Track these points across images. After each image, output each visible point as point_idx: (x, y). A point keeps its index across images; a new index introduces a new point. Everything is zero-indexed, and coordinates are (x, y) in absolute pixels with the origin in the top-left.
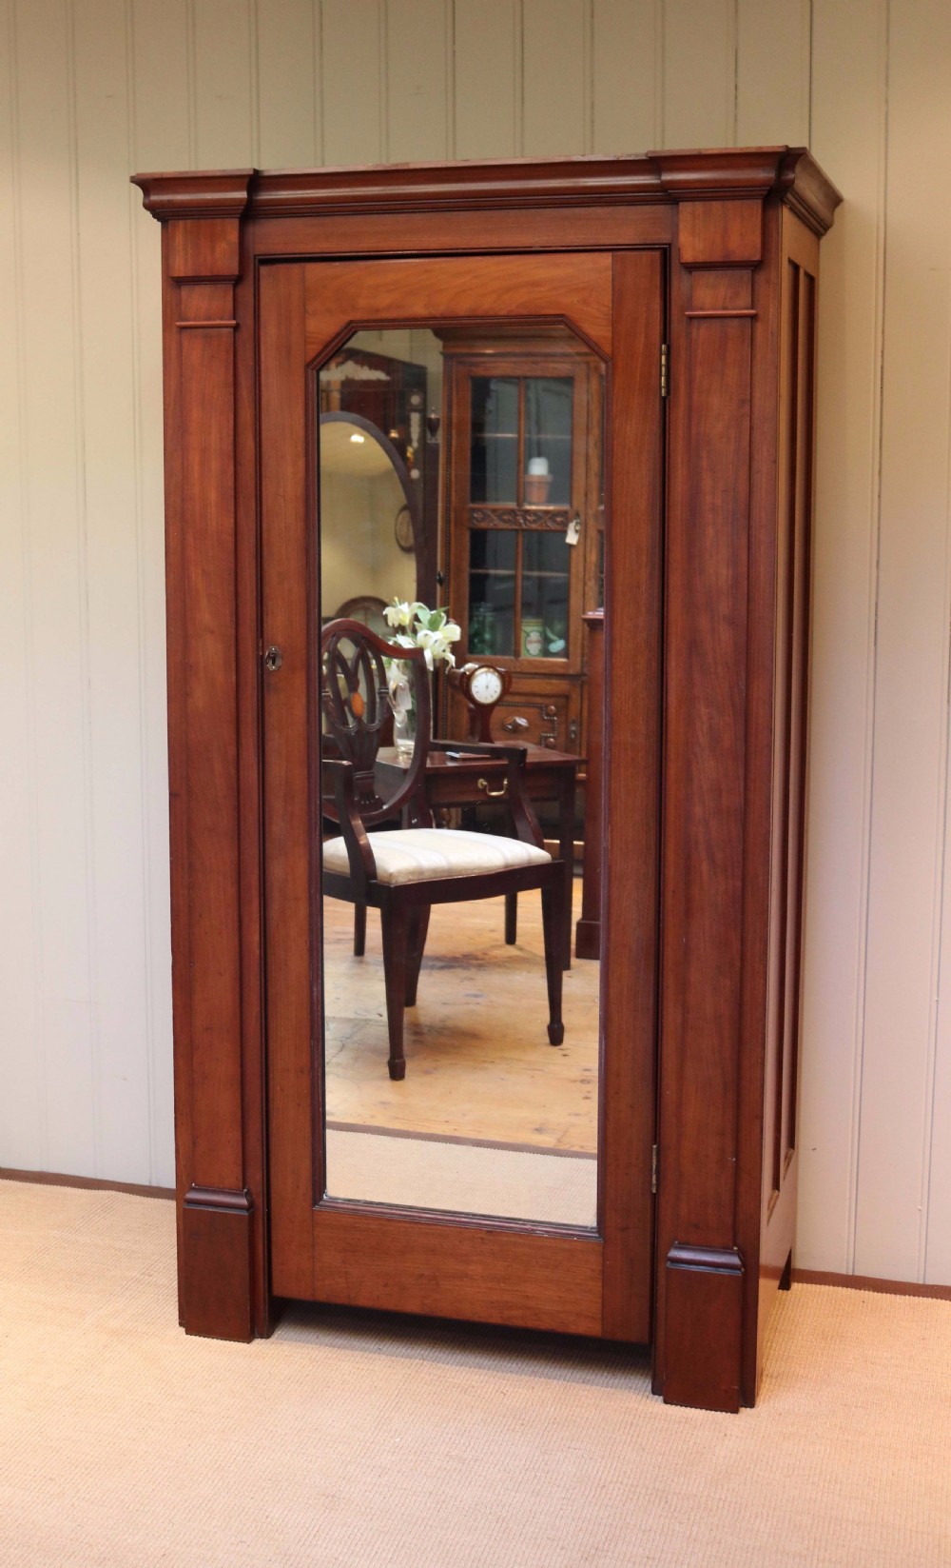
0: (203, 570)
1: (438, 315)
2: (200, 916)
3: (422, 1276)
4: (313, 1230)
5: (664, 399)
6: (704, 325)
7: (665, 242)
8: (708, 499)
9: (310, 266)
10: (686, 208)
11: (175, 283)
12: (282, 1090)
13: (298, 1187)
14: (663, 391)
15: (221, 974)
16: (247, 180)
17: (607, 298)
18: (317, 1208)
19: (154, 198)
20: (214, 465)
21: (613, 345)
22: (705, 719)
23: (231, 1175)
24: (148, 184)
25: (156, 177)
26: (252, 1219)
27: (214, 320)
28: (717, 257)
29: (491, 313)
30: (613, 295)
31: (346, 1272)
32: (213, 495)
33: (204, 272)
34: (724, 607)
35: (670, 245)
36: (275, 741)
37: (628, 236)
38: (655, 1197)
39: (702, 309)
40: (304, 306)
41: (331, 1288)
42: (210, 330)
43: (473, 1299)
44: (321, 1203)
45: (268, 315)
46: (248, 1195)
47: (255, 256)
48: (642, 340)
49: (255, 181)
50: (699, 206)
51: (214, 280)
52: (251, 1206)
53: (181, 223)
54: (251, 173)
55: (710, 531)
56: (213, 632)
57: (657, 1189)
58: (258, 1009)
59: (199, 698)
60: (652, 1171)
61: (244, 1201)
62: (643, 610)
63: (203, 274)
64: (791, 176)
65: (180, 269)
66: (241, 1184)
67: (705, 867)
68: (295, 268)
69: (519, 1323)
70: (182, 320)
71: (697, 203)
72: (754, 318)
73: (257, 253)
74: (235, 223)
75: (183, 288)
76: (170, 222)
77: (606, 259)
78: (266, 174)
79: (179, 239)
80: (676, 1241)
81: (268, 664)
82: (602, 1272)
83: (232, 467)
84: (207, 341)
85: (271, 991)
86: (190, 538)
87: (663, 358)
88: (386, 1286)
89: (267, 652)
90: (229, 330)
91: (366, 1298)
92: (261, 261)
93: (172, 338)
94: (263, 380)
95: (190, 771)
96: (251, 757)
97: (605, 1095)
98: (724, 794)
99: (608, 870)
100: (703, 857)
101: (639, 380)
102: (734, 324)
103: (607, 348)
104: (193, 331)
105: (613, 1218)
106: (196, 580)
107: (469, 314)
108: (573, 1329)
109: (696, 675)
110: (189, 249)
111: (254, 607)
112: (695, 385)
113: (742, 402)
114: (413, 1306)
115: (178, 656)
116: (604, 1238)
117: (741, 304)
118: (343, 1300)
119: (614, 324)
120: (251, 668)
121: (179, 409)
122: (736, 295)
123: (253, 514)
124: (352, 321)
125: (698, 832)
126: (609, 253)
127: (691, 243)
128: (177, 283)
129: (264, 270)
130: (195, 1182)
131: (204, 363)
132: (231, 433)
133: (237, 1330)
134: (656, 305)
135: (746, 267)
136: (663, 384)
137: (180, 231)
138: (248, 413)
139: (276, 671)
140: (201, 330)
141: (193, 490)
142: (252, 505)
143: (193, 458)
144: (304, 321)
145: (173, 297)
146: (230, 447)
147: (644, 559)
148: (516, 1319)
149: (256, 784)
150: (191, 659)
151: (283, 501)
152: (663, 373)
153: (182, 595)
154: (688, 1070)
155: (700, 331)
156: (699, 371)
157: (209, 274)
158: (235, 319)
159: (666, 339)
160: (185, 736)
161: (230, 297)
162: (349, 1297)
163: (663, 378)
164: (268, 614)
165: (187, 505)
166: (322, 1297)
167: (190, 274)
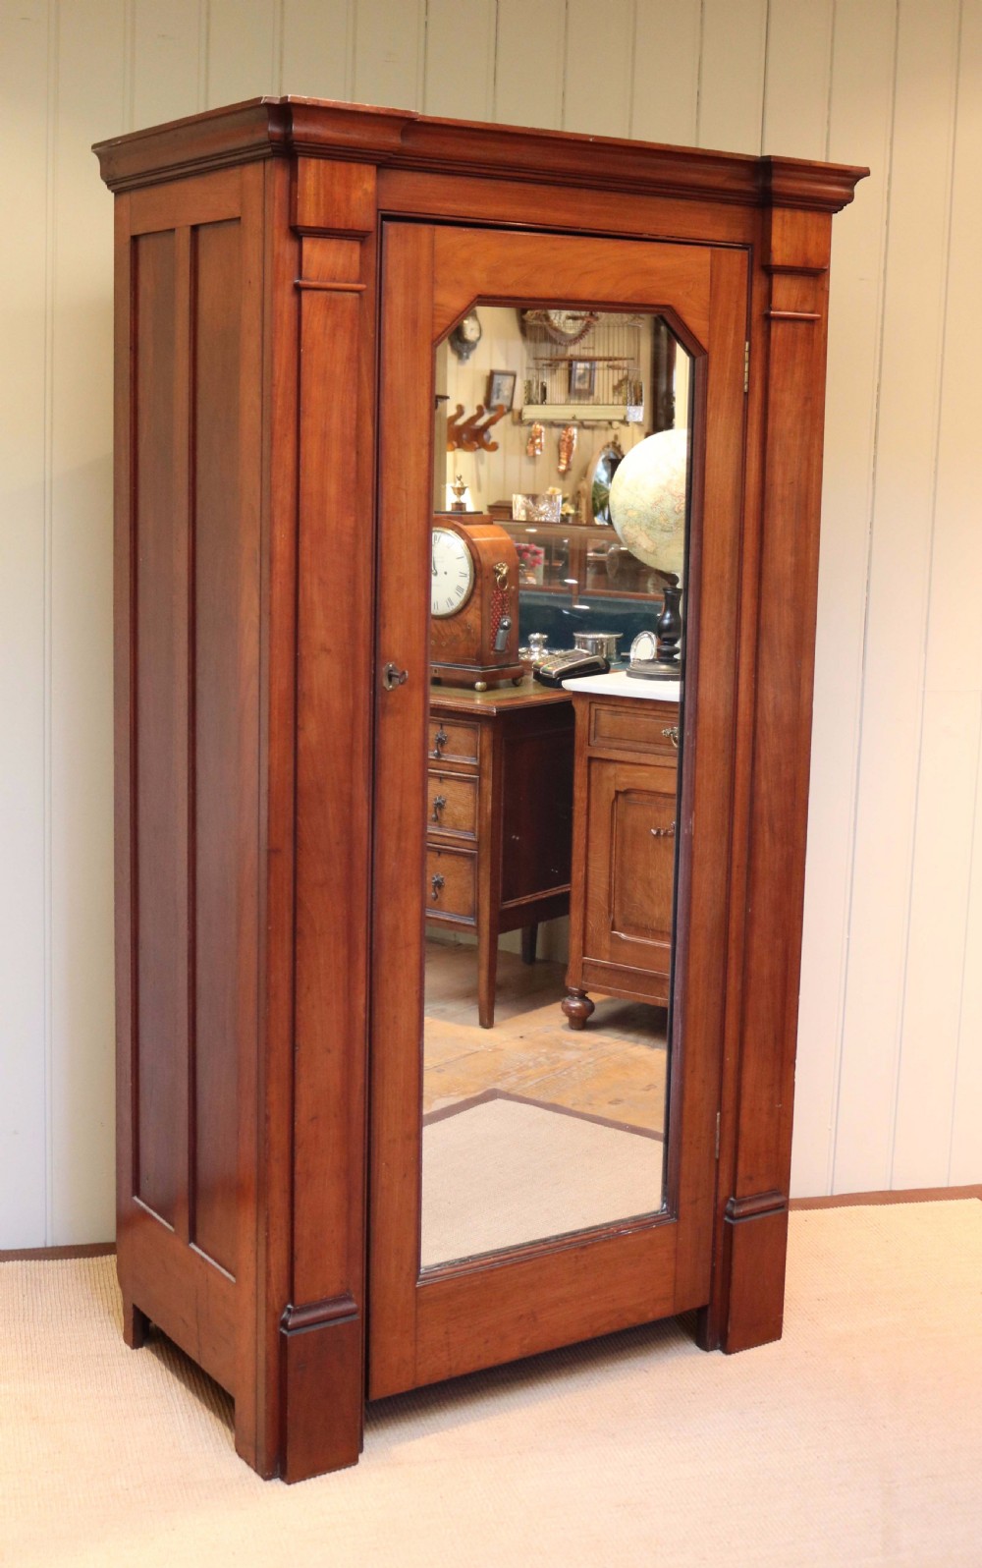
0: (321, 580)
1: (562, 297)
2: (308, 988)
3: (521, 1317)
4: (417, 1310)
5: (746, 394)
6: (781, 325)
7: (749, 242)
8: (779, 490)
9: (439, 230)
10: (777, 212)
11: (292, 234)
12: (387, 1164)
13: (401, 1268)
14: (746, 387)
15: (329, 1051)
16: (402, 123)
17: (704, 291)
18: (419, 1284)
20: (335, 455)
21: (709, 338)
22: (771, 697)
23: (335, 1280)
27: (339, 282)
28: (798, 263)
29: (608, 299)
30: (710, 289)
31: (449, 1344)
32: (333, 489)
33: (339, 224)
34: (787, 593)
35: (751, 245)
36: (389, 771)
37: (719, 233)
38: (718, 1161)
39: (780, 310)
40: (434, 273)
41: (434, 1367)
42: (334, 294)
43: (565, 1325)
44: (421, 1277)
45: (395, 280)
47: (379, 210)
48: (733, 338)
50: (788, 214)
52: (359, 1307)
53: (313, 162)
56: (328, 651)
57: (720, 1157)
58: (362, 1081)
59: (311, 731)
60: (717, 1138)
61: (352, 1305)
62: (725, 598)
63: (336, 227)
65: (311, 217)
66: (345, 1286)
67: (767, 836)
68: (425, 229)
69: (608, 1329)
70: (301, 278)
72: (811, 321)
73: (381, 207)
74: (375, 171)
75: (307, 239)
77: (705, 254)
79: (309, 182)
80: (732, 1199)
81: (385, 683)
82: (676, 1251)
83: (354, 455)
84: (330, 306)
85: (378, 1056)
86: (306, 541)
87: (747, 355)
88: (487, 1342)
89: (384, 670)
90: (356, 295)
91: (468, 1363)
92: (388, 217)
93: (285, 299)
94: (386, 355)
95: (299, 818)
96: (361, 792)
97: (682, 1077)
98: (783, 767)
99: (691, 856)
100: (766, 829)
101: (728, 374)
102: (802, 326)
103: (704, 342)
104: (316, 293)
105: (685, 1195)
106: (312, 591)
107: (590, 298)
108: (651, 1316)
109: (765, 657)
110: (322, 191)
111: (368, 619)
112: (772, 382)
113: (807, 399)
114: (512, 1352)
115: (283, 682)
116: (677, 1217)
117: (808, 307)
118: (444, 1376)
119: (711, 319)
120: (364, 690)
121: (292, 384)
122: (804, 299)
123: (369, 511)
124: (479, 296)
125: (763, 805)
126: (709, 248)
127: (782, 250)
128: (297, 233)
129: (391, 228)
130: (293, 1304)
131: (327, 332)
132: (355, 416)
133: (346, 1454)
134: (744, 303)
135: (814, 274)
136: (746, 380)
137: (311, 171)
138: (368, 394)
139: (392, 690)
140: (325, 293)
141: (310, 483)
142: (369, 500)
143: (311, 447)
144: (432, 291)
145: (287, 248)
146: (353, 433)
147: (728, 548)
148: (603, 1326)
149: (365, 824)
150: (304, 685)
151: (404, 496)
152: (746, 369)
153: (289, 610)
154: (750, 1034)
155: (778, 331)
156: (775, 370)
157: (343, 227)
158: (365, 283)
159: (749, 337)
160: (290, 779)
161: (356, 256)
162: (450, 1369)
163: (746, 374)
164: (385, 626)
165: (305, 502)
166: (424, 1381)
167: (321, 223)
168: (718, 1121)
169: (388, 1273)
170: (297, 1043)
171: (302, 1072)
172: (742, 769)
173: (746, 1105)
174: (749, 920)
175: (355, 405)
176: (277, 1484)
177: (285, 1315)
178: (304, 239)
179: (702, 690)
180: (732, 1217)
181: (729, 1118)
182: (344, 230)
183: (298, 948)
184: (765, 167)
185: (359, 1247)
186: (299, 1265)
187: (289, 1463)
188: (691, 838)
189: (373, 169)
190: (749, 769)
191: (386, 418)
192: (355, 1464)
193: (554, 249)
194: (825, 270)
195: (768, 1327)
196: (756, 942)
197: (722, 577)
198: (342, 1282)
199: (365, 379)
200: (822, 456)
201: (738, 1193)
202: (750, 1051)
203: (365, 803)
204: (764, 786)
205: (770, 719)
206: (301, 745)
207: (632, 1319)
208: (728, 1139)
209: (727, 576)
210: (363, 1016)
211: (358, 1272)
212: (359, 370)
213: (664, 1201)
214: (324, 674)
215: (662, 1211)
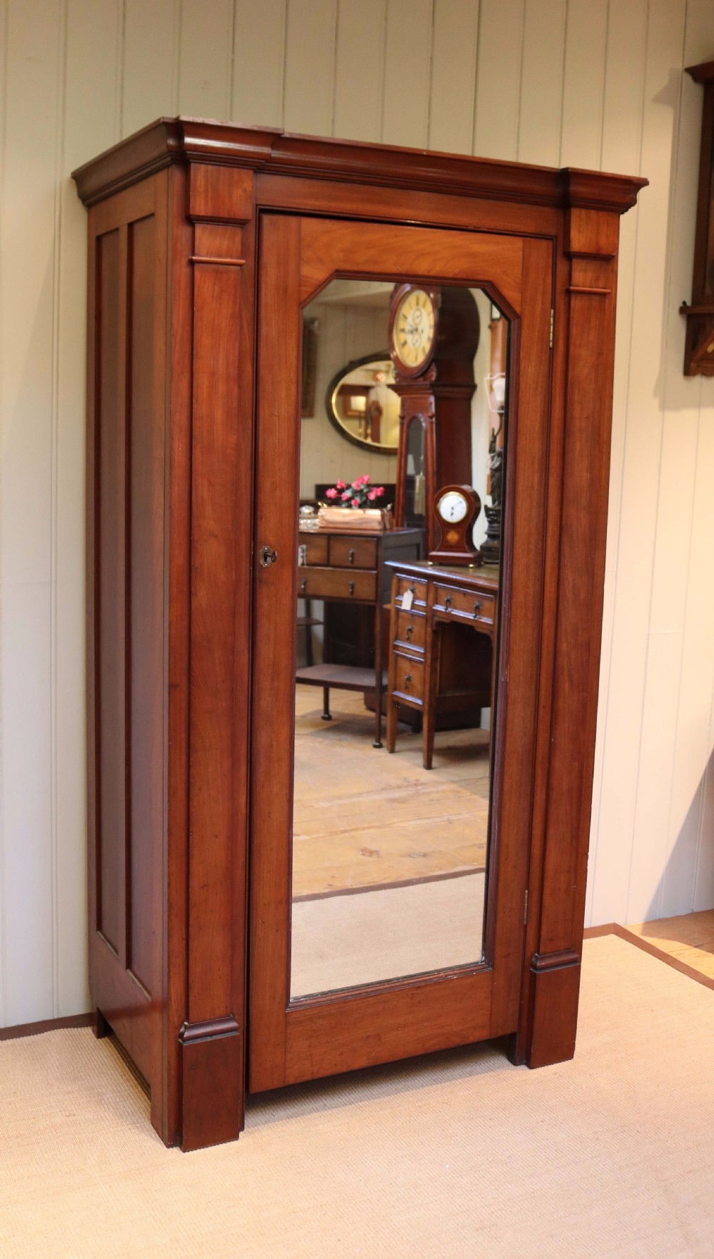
0: (210, 482)
1: (403, 272)
2: (200, 789)
3: (368, 1037)
4: (286, 1030)
5: (552, 349)
6: (578, 298)
7: (553, 234)
8: (577, 422)
9: (305, 221)
10: (575, 212)
12: (262, 922)
13: (274, 999)
14: (551, 344)
15: (216, 836)
16: (274, 138)
17: (518, 271)
18: (288, 1010)
19: (189, 140)
20: (221, 388)
21: (522, 306)
22: (571, 579)
23: (222, 1004)
27: (225, 258)
28: (592, 250)
29: (440, 275)
30: (523, 270)
31: (311, 1055)
32: (219, 415)
33: (224, 214)
34: (584, 500)
35: (556, 237)
36: (265, 627)
37: (529, 227)
38: (525, 927)
39: (577, 286)
40: (300, 253)
41: (299, 1071)
42: (220, 267)
43: (402, 1043)
44: (290, 1005)
45: (269, 259)
46: (234, 1018)
47: (257, 205)
48: (540, 306)
50: (583, 212)
51: (230, 222)
53: (203, 167)
54: (277, 132)
55: (578, 446)
56: (216, 537)
57: (527, 923)
58: (243, 860)
59: (202, 597)
60: (524, 909)
62: (535, 504)
63: (221, 216)
65: (201, 209)
66: (229, 1010)
67: (567, 685)
68: (293, 221)
69: (437, 1048)
70: (195, 255)
72: (604, 295)
73: (259, 202)
74: (250, 174)
77: (518, 243)
79: (200, 181)
80: (536, 955)
81: (262, 561)
82: (492, 991)
83: (236, 390)
84: (217, 274)
85: (256, 841)
86: (197, 453)
87: (552, 319)
88: (341, 1054)
89: (261, 551)
90: (238, 268)
91: (327, 1070)
92: (263, 211)
93: (184, 270)
94: (263, 314)
95: (192, 663)
96: (243, 644)
97: (498, 863)
98: (580, 633)
99: (506, 697)
100: (566, 678)
101: (537, 334)
102: (597, 298)
103: (518, 309)
104: (205, 265)
105: (500, 951)
106: (203, 490)
107: (426, 273)
108: (471, 1039)
109: (566, 549)
110: (210, 190)
111: (249, 512)
112: (572, 340)
113: (600, 354)
114: (361, 1062)
115: (181, 560)
116: (493, 966)
117: (601, 284)
118: (308, 1077)
119: (523, 290)
120: (245, 566)
121: (187, 336)
122: (597, 279)
123: (249, 431)
124: (337, 271)
125: (564, 661)
126: (522, 238)
127: (579, 240)
128: (190, 220)
129: (266, 219)
130: (188, 1022)
131: (215, 295)
132: (237, 359)
133: (231, 1131)
134: (549, 281)
135: (606, 259)
136: (551, 339)
137: (201, 173)
138: (248, 344)
139: (267, 567)
140: (213, 266)
141: (201, 410)
142: (249, 423)
143: (202, 381)
144: (298, 267)
145: (184, 231)
146: (236, 372)
147: (536, 467)
148: (433, 1045)
149: (246, 668)
150: (196, 562)
151: (277, 421)
152: (552, 330)
153: (185, 505)
154: (551, 831)
155: (576, 303)
156: (575, 331)
157: (226, 216)
158: (243, 259)
159: (553, 306)
160: (185, 632)
161: (238, 239)
162: (312, 1073)
163: (551, 334)
164: (261, 519)
165: (197, 424)
166: (291, 1081)
167: (210, 213)
168: (526, 897)
169: (263, 1001)
170: (191, 829)
171: (195, 851)
172: (548, 633)
173: (548, 885)
174: (551, 747)
175: (237, 351)
176: (176, 1151)
177: (182, 1030)
178: (196, 225)
179: (515, 573)
180: (536, 968)
181: (535, 895)
182: (228, 219)
183: (191, 759)
184: (566, 176)
185: (241, 981)
186: (193, 993)
187: (185, 1138)
188: (506, 684)
189: (251, 172)
190: (553, 634)
191: (262, 362)
192: (237, 1140)
193: (396, 236)
194: (614, 256)
195: (563, 1050)
196: (557, 764)
197: (532, 487)
198: (226, 1007)
199: (246, 331)
200: (612, 397)
201: (541, 949)
202: (552, 845)
203: (246, 652)
204: (564, 647)
205: (570, 596)
206: (193, 607)
207: (457, 1041)
208: (534, 910)
209: (536, 487)
210: (244, 811)
211: (240, 1000)
212: (241, 327)
213: (483, 955)
214: (212, 553)
215: (482, 962)
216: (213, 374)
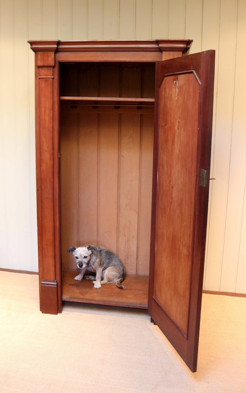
0: (45, 137)
2: (44, 218)
10: (164, 53)
11: (38, 67)
15: (49, 232)
16: (57, 43)
19: (33, 46)
20: (48, 112)
23: (52, 277)
24: (32, 43)
25: (34, 41)
26: (57, 287)
27: (48, 76)
32: (47, 119)
33: (46, 65)
37: (149, 59)
42: (47, 79)
46: (56, 282)
49: (59, 43)
51: (48, 67)
52: (57, 285)
53: (40, 53)
54: (58, 41)
56: (47, 152)
59: (44, 167)
61: (56, 284)
64: (189, 46)
65: (40, 64)
66: (55, 280)
70: (40, 76)
71: (167, 52)
73: (58, 60)
74: (53, 53)
75: (40, 68)
76: (37, 52)
78: (62, 41)
79: (39, 57)
83: (52, 112)
84: (46, 81)
86: (41, 129)
90: (51, 79)
93: (37, 80)
104: (43, 79)
106: (43, 139)
110: (42, 59)
111: (57, 146)
120: (57, 160)
121: (39, 97)
130: (44, 279)
131: (46, 87)
132: (52, 104)
137: (39, 55)
138: (56, 99)
140: (45, 79)
141: (42, 117)
142: (57, 121)
143: (42, 110)
145: (37, 70)
150: (42, 158)
153: (39, 143)
158: (53, 76)
160: (40, 176)
161: (52, 71)
165: (41, 121)
167: (42, 65)
170: (42, 229)
175: (52, 101)
183: (42, 210)
187: (42, 309)
198: (54, 278)
199: (55, 96)
203: (58, 184)
206: (41, 170)
210: (58, 227)
211: (59, 277)
214: (46, 156)
216: (45, 108)
